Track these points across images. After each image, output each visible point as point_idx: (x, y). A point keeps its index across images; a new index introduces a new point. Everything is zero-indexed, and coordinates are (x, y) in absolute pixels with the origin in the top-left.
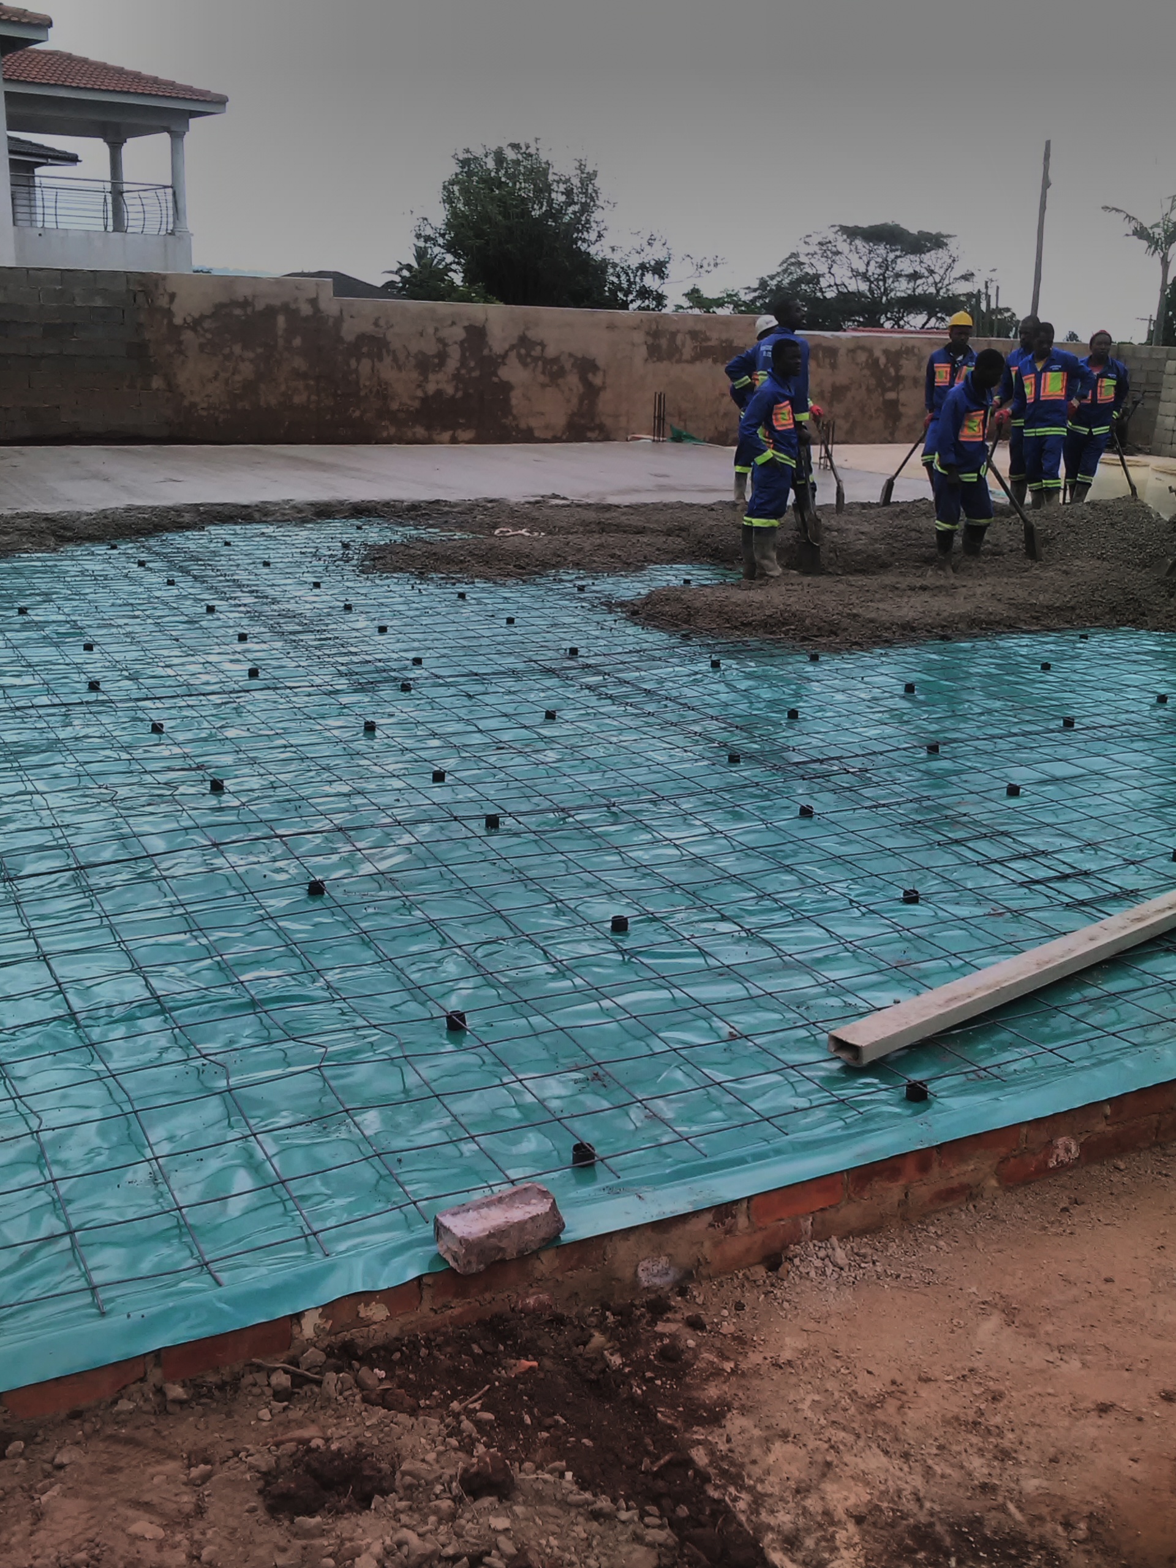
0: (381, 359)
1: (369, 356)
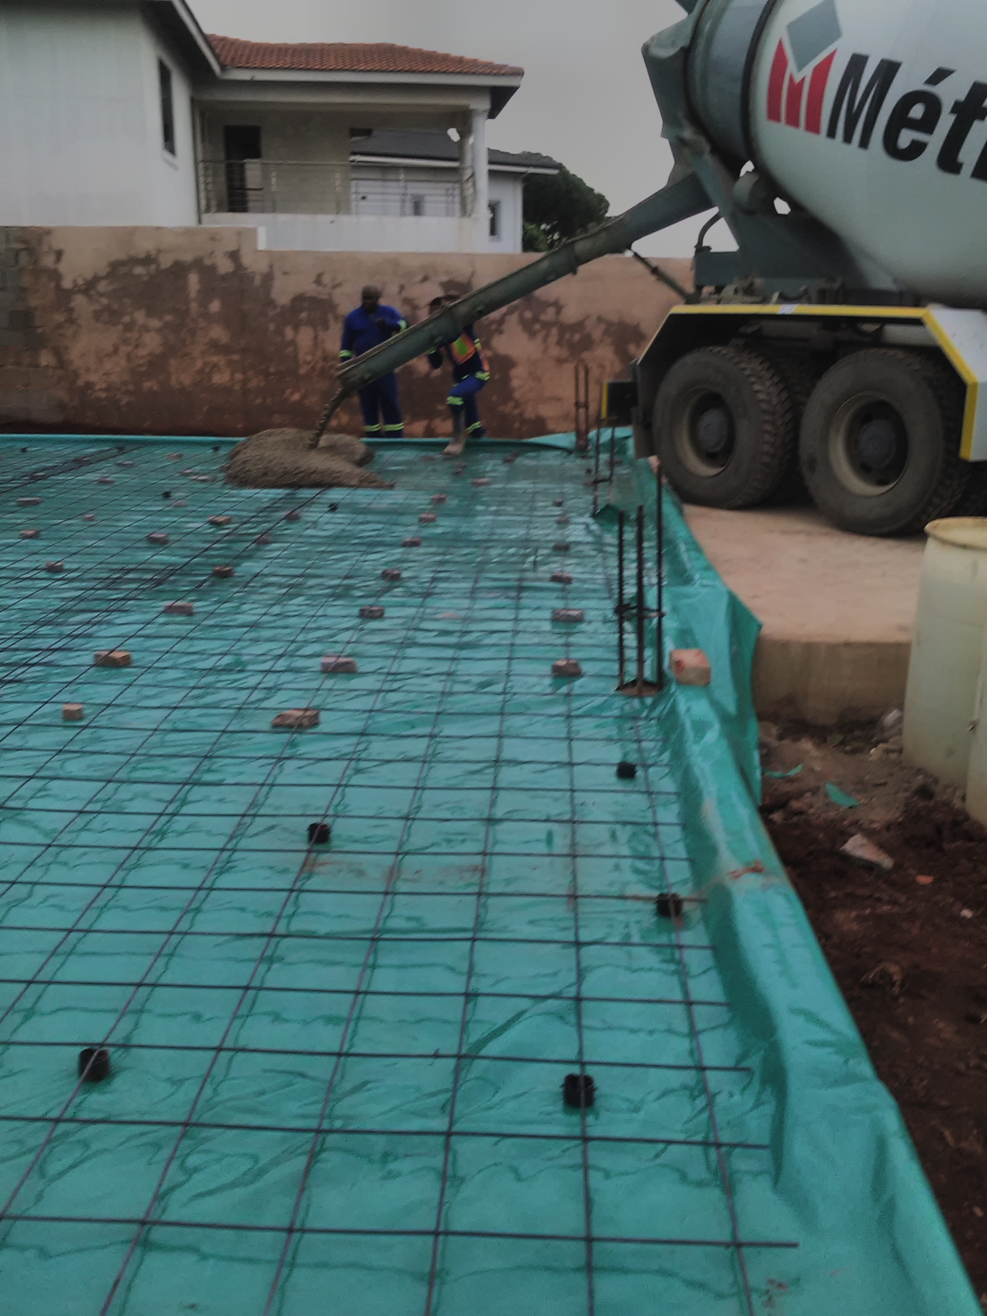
0: (326, 327)
1: (311, 323)
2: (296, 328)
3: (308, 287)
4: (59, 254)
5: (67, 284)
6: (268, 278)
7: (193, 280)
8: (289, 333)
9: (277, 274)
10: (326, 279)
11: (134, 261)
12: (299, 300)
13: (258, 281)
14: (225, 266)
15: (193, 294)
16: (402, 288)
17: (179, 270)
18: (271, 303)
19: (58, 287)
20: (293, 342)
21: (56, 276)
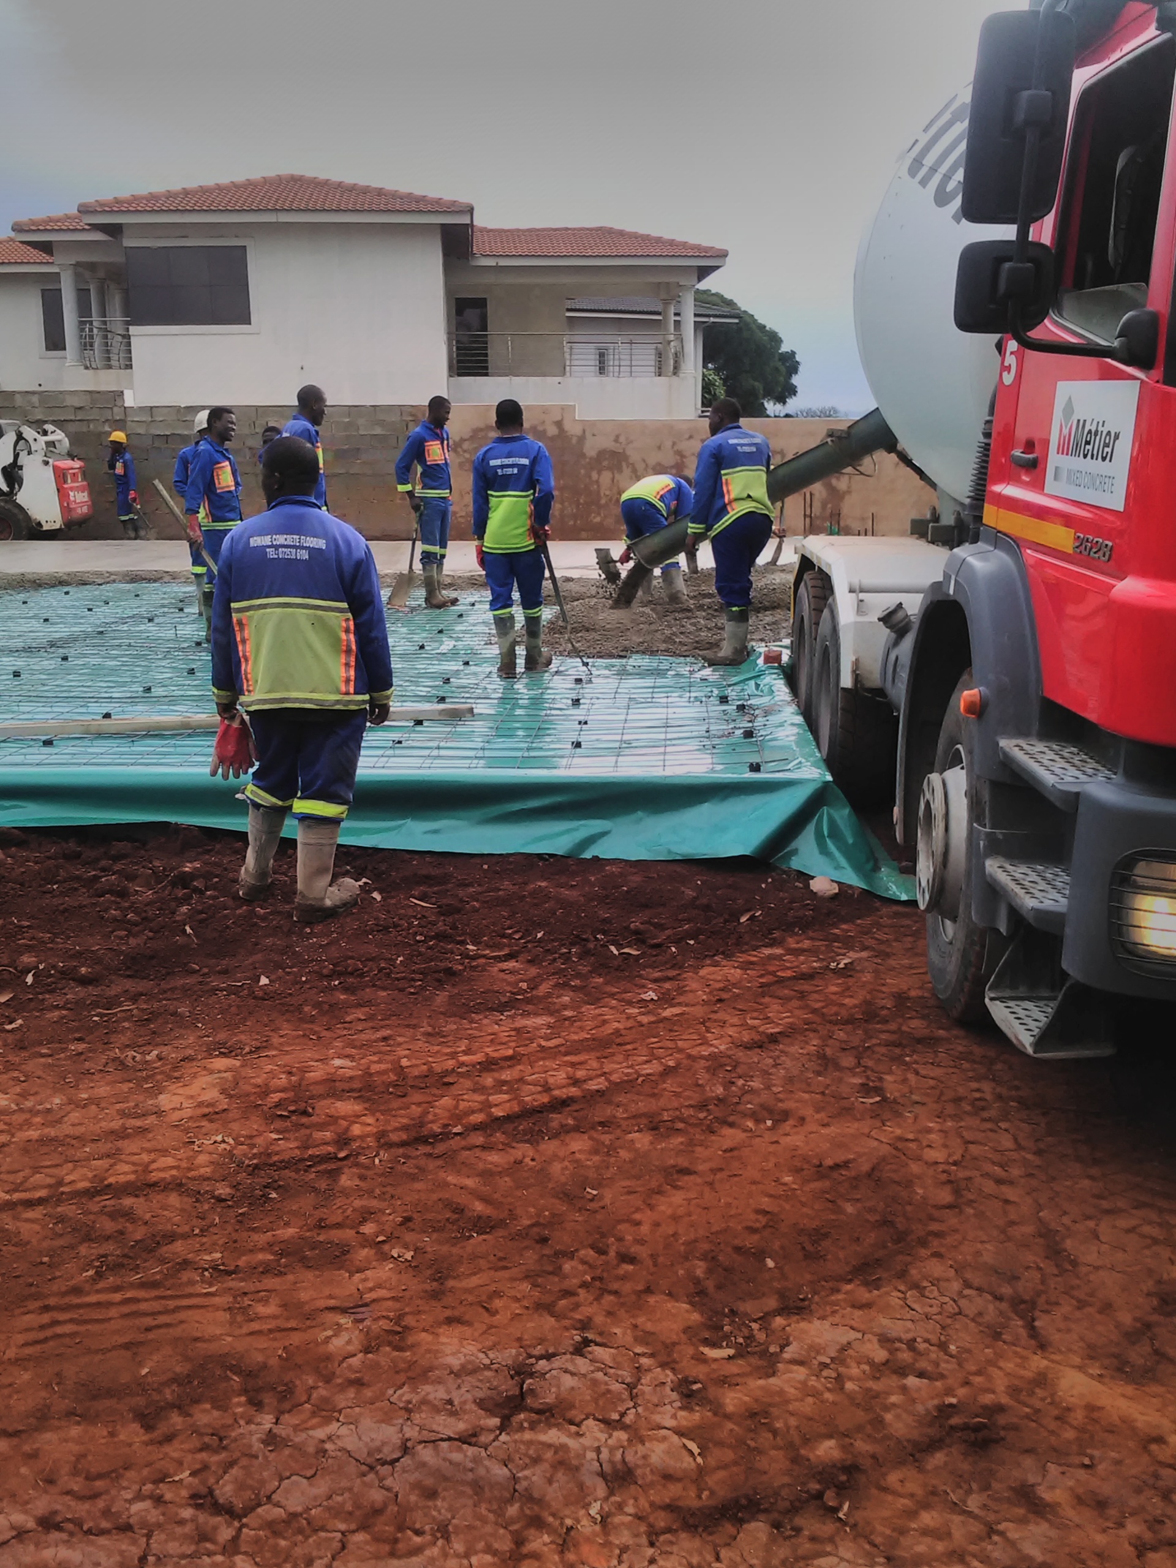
0: (620, 471)
1: (609, 468)
2: (599, 473)
3: (608, 444)
6: (582, 439)
8: (595, 475)
9: (588, 435)
10: (622, 439)
12: (602, 454)
13: (574, 441)
14: (552, 431)
16: (674, 444)
18: (583, 455)
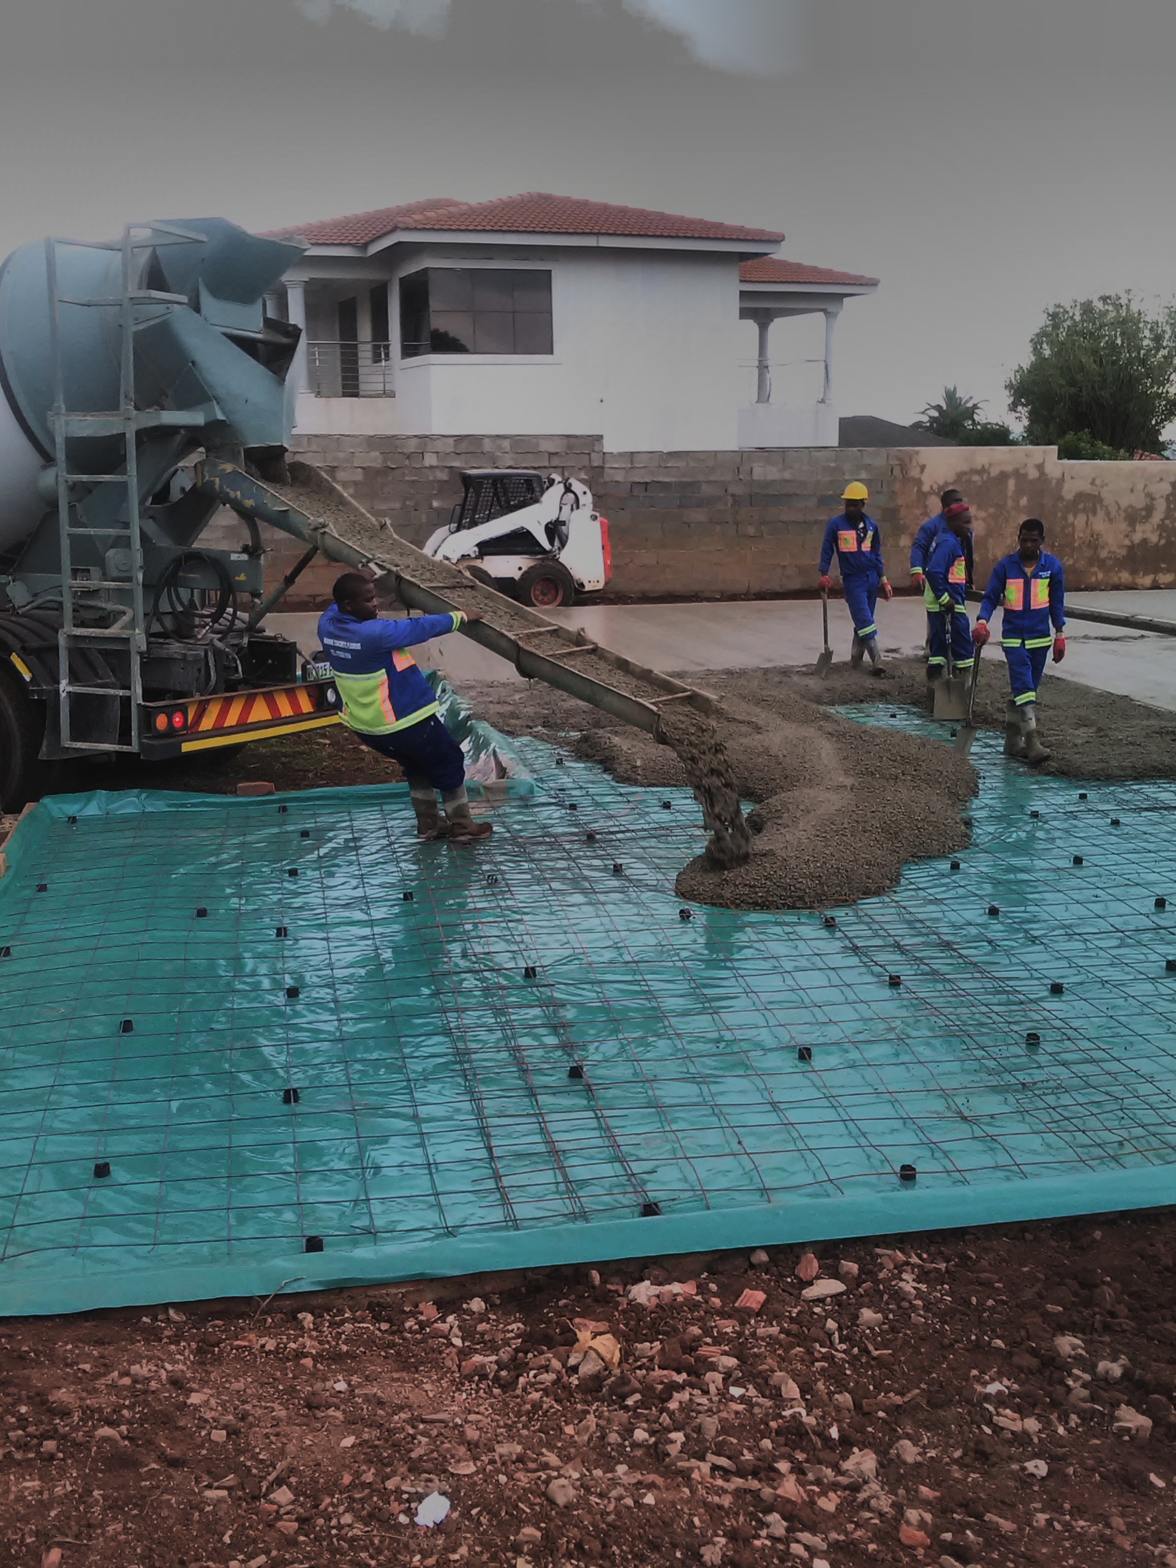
0: (1095, 513)
1: (1085, 511)
2: (1075, 516)
3: (1086, 487)
4: (923, 468)
5: (926, 488)
6: (1062, 480)
7: (1011, 484)
8: (1071, 518)
9: (1067, 480)
10: (1098, 482)
11: (974, 471)
12: (1080, 496)
13: (1054, 482)
14: (1033, 474)
15: (1010, 494)
16: (1146, 486)
17: (1003, 477)
18: (1061, 498)
19: (919, 490)
20: (1073, 525)
21: (919, 483)
